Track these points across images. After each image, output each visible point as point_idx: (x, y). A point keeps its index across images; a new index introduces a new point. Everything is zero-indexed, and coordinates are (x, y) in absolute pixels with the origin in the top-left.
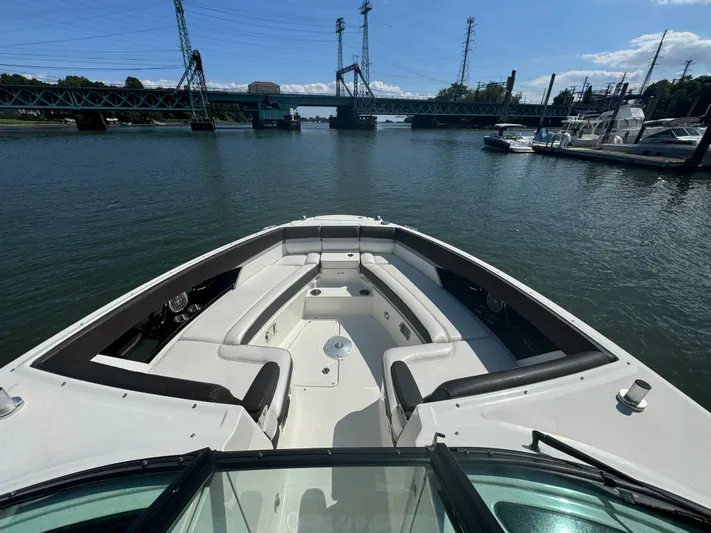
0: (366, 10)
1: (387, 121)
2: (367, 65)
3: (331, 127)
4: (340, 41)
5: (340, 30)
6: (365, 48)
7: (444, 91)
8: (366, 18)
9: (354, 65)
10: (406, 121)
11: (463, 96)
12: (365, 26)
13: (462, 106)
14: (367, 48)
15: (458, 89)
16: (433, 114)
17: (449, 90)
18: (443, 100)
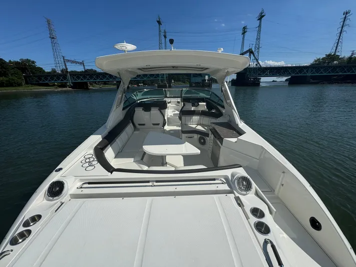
0: (261, 17)
1: (273, 81)
2: (258, 49)
3: (232, 85)
4: (243, 38)
5: (244, 33)
6: (258, 39)
7: (319, 59)
8: (260, 22)
9: (249, 50)
10: (286, 80)
11: (335, 62)
12: (260, 26)
13: (335, 68)
14: (259, 39)
15: (331, 57)
16: (308, 75)
17: (323, 59)
18: (317, 66)
